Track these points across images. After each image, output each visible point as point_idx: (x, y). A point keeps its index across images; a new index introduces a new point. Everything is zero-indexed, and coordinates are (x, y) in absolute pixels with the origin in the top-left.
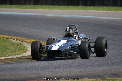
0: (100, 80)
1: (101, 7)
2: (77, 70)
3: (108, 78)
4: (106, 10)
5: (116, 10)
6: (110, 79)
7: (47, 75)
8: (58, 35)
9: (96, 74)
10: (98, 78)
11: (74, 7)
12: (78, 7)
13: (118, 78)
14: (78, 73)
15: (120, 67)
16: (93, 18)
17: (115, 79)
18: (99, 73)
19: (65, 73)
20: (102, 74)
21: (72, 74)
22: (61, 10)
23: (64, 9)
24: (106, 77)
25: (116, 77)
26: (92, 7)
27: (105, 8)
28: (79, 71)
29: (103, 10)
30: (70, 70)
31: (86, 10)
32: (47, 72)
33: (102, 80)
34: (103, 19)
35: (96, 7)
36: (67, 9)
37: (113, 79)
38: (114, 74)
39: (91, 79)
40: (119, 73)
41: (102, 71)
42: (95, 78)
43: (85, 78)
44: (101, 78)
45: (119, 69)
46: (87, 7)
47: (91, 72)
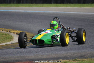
0: (72, 61)
1: (69, 5)
2: (53, 53)
3: (78, 59)
4: (73, 6)
5: (80, 6)
6: (79, 59)
7: (31, 57)
8: (37, 26)
9: (69, 56)
10: (70, 59)
11: (48, 5)
12: (51, 5)
13: (85, 59)
14: (54, 56)
15: (86, 50)
16: (63, 13)
17: (83, 59)
18: (71, 55)
19: (45, 56)
20: (73, 56)
21: (50, 56)
22: (38, 7)
23: (40, 7)
24: (76, 59)
25: (84, 58)
26: (62, 5)
27: (72, 5)
28: (55, 54)
29: (70, 7)
30: (48, 53)
31: (57, 7)
32: (31, 55)
33: (74, 61)
34: (70, 14)
35: (65, 5)
36: (42, 7)
37: (82, 59)
38: (82, 56)
39: (65, 60)
40: (86, 55)
41: (73, 54)
42: (68, 59)
43: (60, 59)
44: (72, 59)
45: (86, 52)
46: (58, 4)
47: (64, 55)
